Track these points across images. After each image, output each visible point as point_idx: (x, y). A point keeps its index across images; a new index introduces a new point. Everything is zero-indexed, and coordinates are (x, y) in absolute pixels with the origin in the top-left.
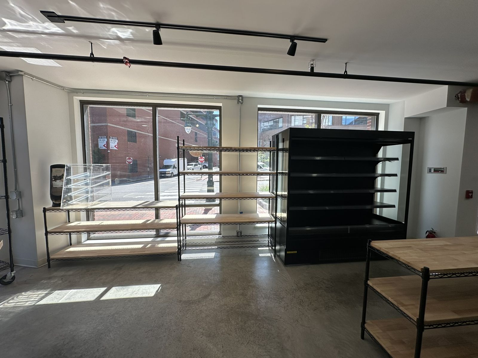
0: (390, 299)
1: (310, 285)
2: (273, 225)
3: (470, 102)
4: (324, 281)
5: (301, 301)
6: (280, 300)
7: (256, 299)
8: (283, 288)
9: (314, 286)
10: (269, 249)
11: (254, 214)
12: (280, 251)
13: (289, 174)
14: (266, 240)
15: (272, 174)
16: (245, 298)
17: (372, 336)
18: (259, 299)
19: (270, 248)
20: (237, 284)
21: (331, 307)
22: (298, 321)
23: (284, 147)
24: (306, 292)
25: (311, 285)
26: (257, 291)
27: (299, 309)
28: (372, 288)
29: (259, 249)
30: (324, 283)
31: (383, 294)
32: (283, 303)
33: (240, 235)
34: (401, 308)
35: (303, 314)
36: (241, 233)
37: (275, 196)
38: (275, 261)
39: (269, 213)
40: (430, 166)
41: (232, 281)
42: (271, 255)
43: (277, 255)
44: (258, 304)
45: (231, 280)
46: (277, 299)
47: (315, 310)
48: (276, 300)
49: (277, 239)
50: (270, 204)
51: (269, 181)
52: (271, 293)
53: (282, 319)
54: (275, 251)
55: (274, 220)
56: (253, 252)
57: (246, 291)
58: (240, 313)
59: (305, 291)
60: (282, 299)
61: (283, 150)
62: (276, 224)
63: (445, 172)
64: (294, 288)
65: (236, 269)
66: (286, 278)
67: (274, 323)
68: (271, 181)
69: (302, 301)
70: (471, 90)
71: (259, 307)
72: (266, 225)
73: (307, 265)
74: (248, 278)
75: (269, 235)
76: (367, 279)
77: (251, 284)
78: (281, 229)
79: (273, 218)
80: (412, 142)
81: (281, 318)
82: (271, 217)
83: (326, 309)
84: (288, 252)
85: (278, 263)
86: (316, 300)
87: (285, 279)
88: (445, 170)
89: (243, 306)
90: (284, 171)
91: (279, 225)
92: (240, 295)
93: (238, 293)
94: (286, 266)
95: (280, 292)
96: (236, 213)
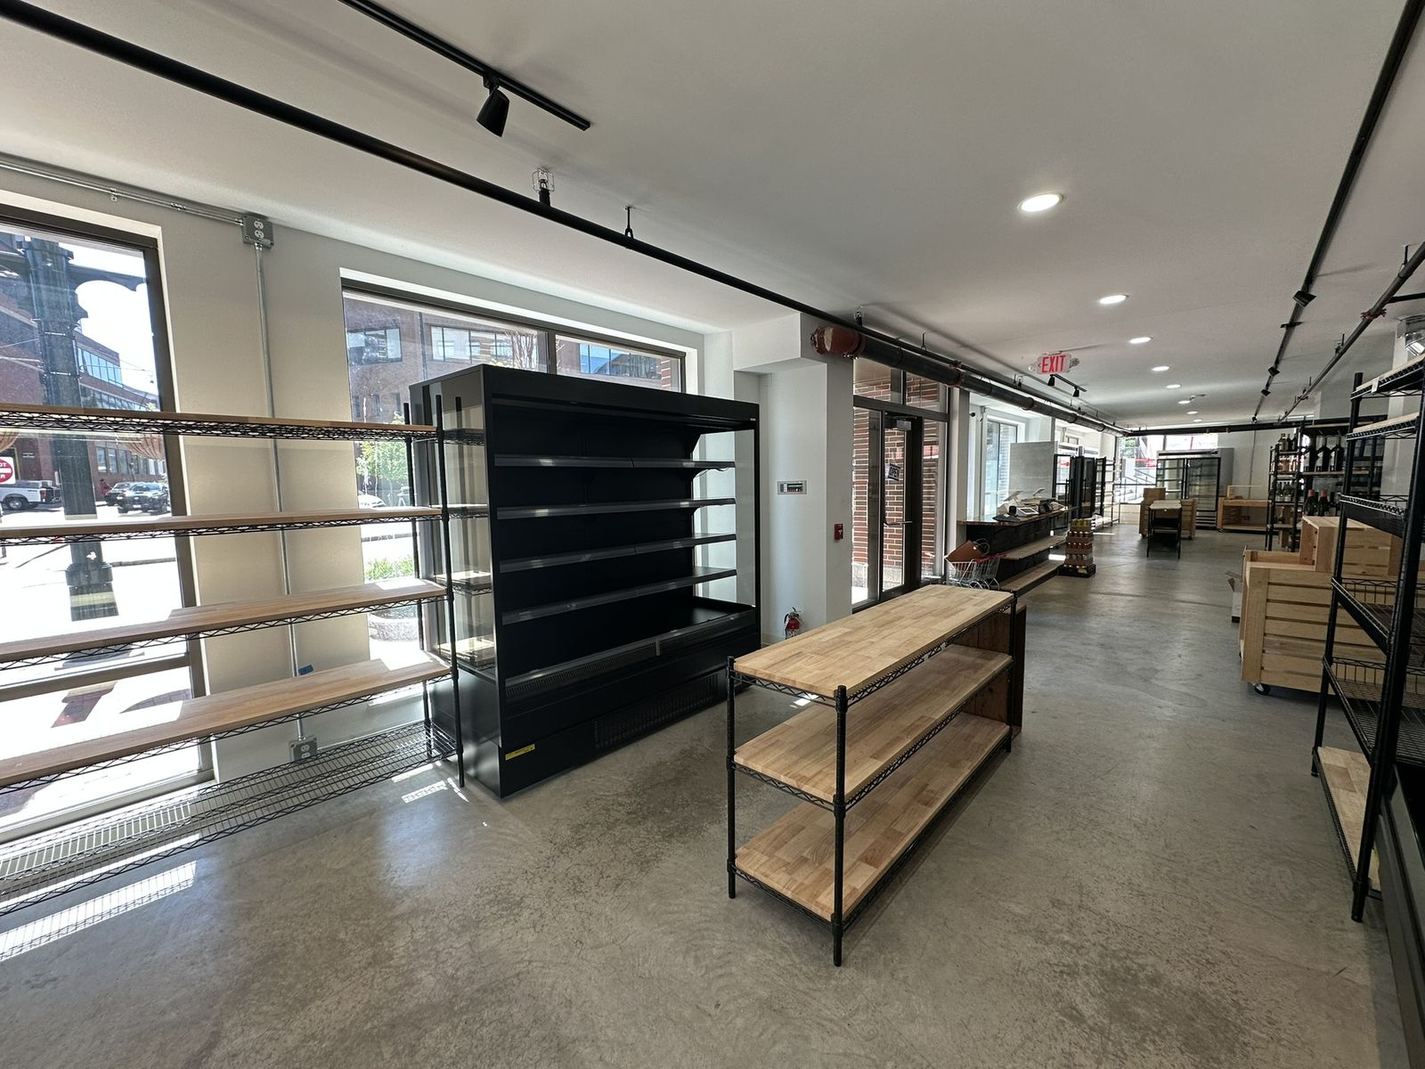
0: (783, 779)
1: (588, 825)
2: (446, 684)
3: (831, 353)
4: (619, 799)
5: (576, 881)
6: (516, 911)
7: (431, 950)
8: (512, 870)
9: (599, 824)
10: (436, 768)
11: (359, 664)
12: (477, 760)
13: (492, 513)
14: (420, 741)
15: (419, 517)
16: (390, 967)
17: (753, 878)
18: (442, 944)
19: (438, 763)
20: (342, 936)
21: (652, 858)
22: (581, 942)
23: (464, 427)
24: (583, 851)
25: (591, 824)
26: (428, 921)
27: (575, 905)
28: (745, 768)
29: (396, 779)
30: (620, 805)
31: (770, 773)
32: (526, 913)
33: (307, 756)
34: (805, 788)
35: (591, 915)
36: (313, 744)
37: (444, 588)
38: (464, 798)
39: (423, 649)
40: (782, 479)
41: (314, 938)
42: (448, 784)
43: (469, 776)
44: (443, 962)
45: (310, 933)
46: (505, 913)
47: (617, 886)
48: (501, 916)
49: (465, 726)
50: (423, 619)
51: (411, 538)
52: (478, 905)
53: (534, 964)
54: (461, 766)
55: (448, 667)
56: (375, 798)
57: (386, 943)
58: (384, 1028)
59: (578, 848)
60: (518, 904)
61: (461, 435)
62: (455, 677)
63: (804, 489)
64: (548, 853)
65: (321, 886)
66: (516, 836)
67: (514, 988)
68: (418, 538)
69: (579, 879)
70: (831, 330)
71: (450, 971)
72: (417, 690)
73: (564, 774)
74: (382, 893)
75: (427, 722)
76: (732, 753)
77: (402, 908)
78: (477, 692)
79: (442, 662)
80: (755, 426)
81: (530, 962)
82: (432, 659)
83: (641, 870)
84: (508, 757)
85: (479, 801)
86: (612, 861)
87: (514, 840)
88: (804, 485)
89: (387, 1002)
90: (468, 505)
91: (465, 678)
92: (366, 968)
93: (356, 966)
94: (506, 801)
95: (509, 884)
96: (283, 674)
